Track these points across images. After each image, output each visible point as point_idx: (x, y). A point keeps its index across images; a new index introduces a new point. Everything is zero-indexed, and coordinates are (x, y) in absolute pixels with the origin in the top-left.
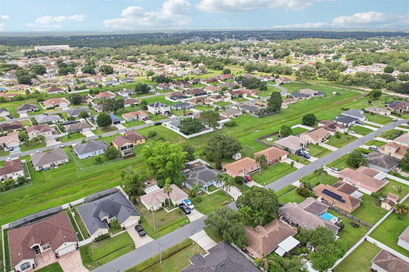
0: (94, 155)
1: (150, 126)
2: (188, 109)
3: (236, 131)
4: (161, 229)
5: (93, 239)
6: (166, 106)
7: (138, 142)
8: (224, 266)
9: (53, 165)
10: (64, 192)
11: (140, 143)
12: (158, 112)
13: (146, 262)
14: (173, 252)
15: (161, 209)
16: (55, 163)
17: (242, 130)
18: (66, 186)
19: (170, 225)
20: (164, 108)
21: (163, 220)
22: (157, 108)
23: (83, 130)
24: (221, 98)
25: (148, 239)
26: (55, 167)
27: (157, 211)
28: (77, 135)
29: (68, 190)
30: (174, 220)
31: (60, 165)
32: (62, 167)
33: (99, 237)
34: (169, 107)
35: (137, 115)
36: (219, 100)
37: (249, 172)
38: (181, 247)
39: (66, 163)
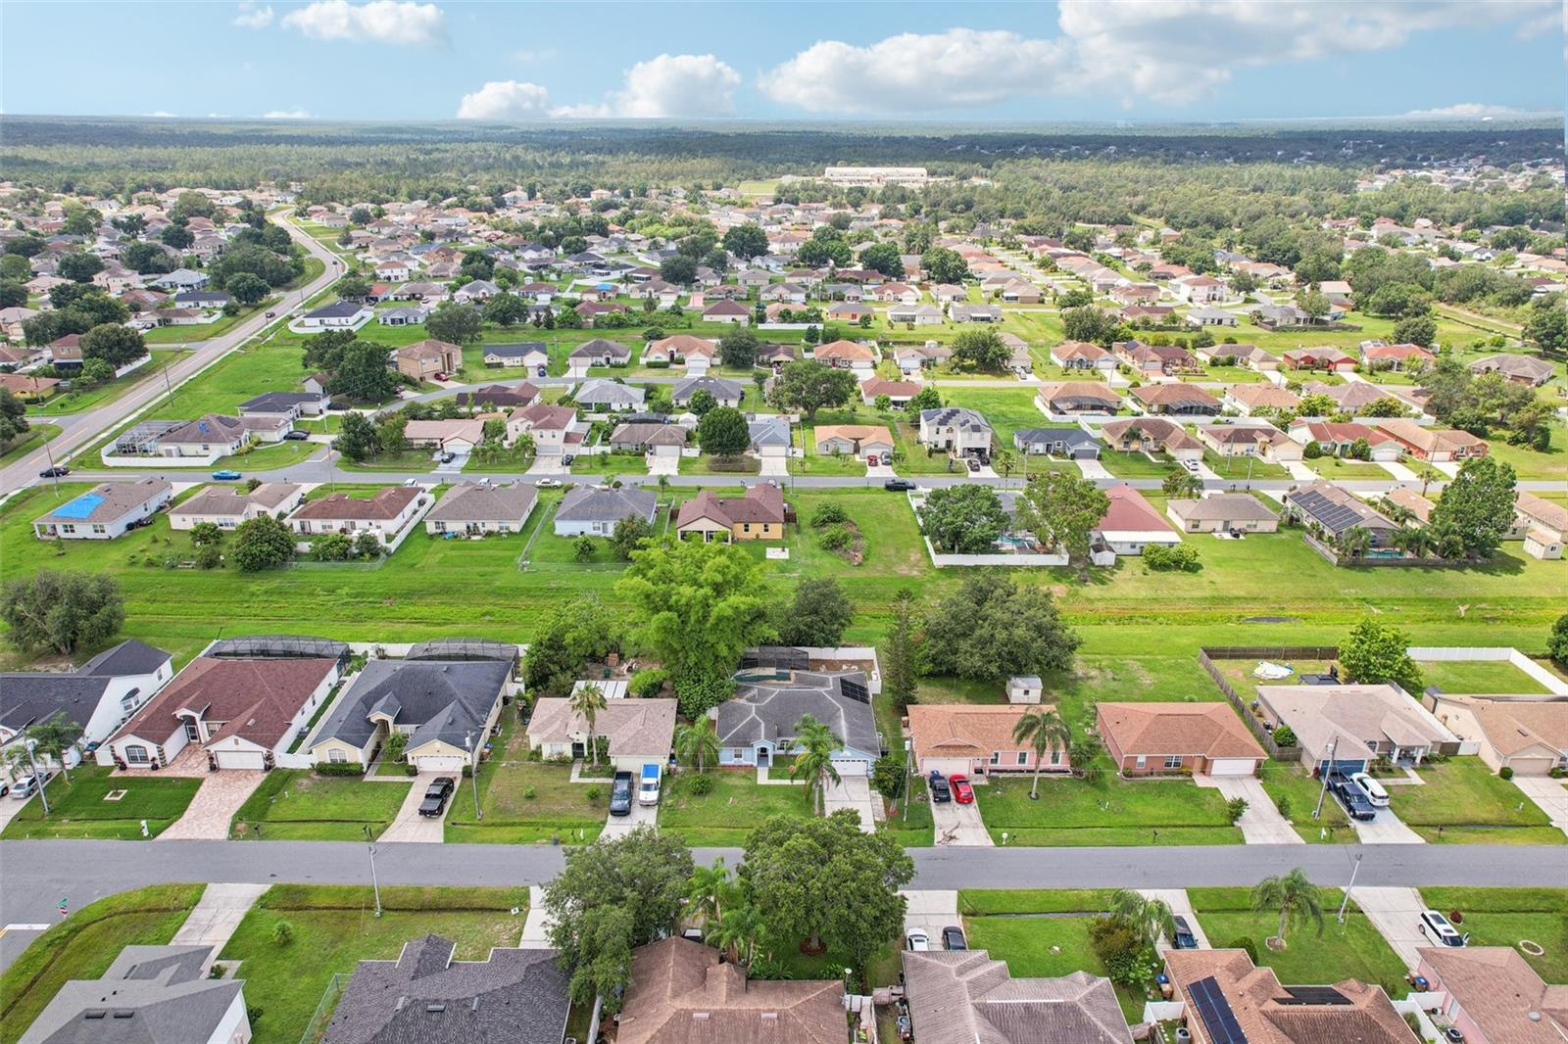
0: (600, 532)
1: (868, 488)
2: (1073, 457)
3: (1164, 593)
4: (497, 820)
5: (316, 762)
6: (976, 429)
7: (756, 529)
8: (434, 1017)
9: (472, 531)
10: (425, 611)
11: (763, 535)
12: (942, 445)
13: (352, 891)
14: (443, 903)
15: (563, 763)
16: (480, 525)
17: (1198, 594)
18: (445, 598)
19: (531, 824)
20: (966, 435)
21: (530, 797)
22: (943, 429)
23: (659, 449)
24: (1254, 441)
25: (433, 832)
26: (474, 538)
27: (550, 762)
28: (630, 462)
29: (438, 610)
30: (559, 815)
31: (489, 534)
32: (491, 540)
33: (334, 762)
34: (988, 436)
35: (857, 440)
36: (1240, 448)
37: (999, 766)
38: (478, 902)
39: (510, 533)
